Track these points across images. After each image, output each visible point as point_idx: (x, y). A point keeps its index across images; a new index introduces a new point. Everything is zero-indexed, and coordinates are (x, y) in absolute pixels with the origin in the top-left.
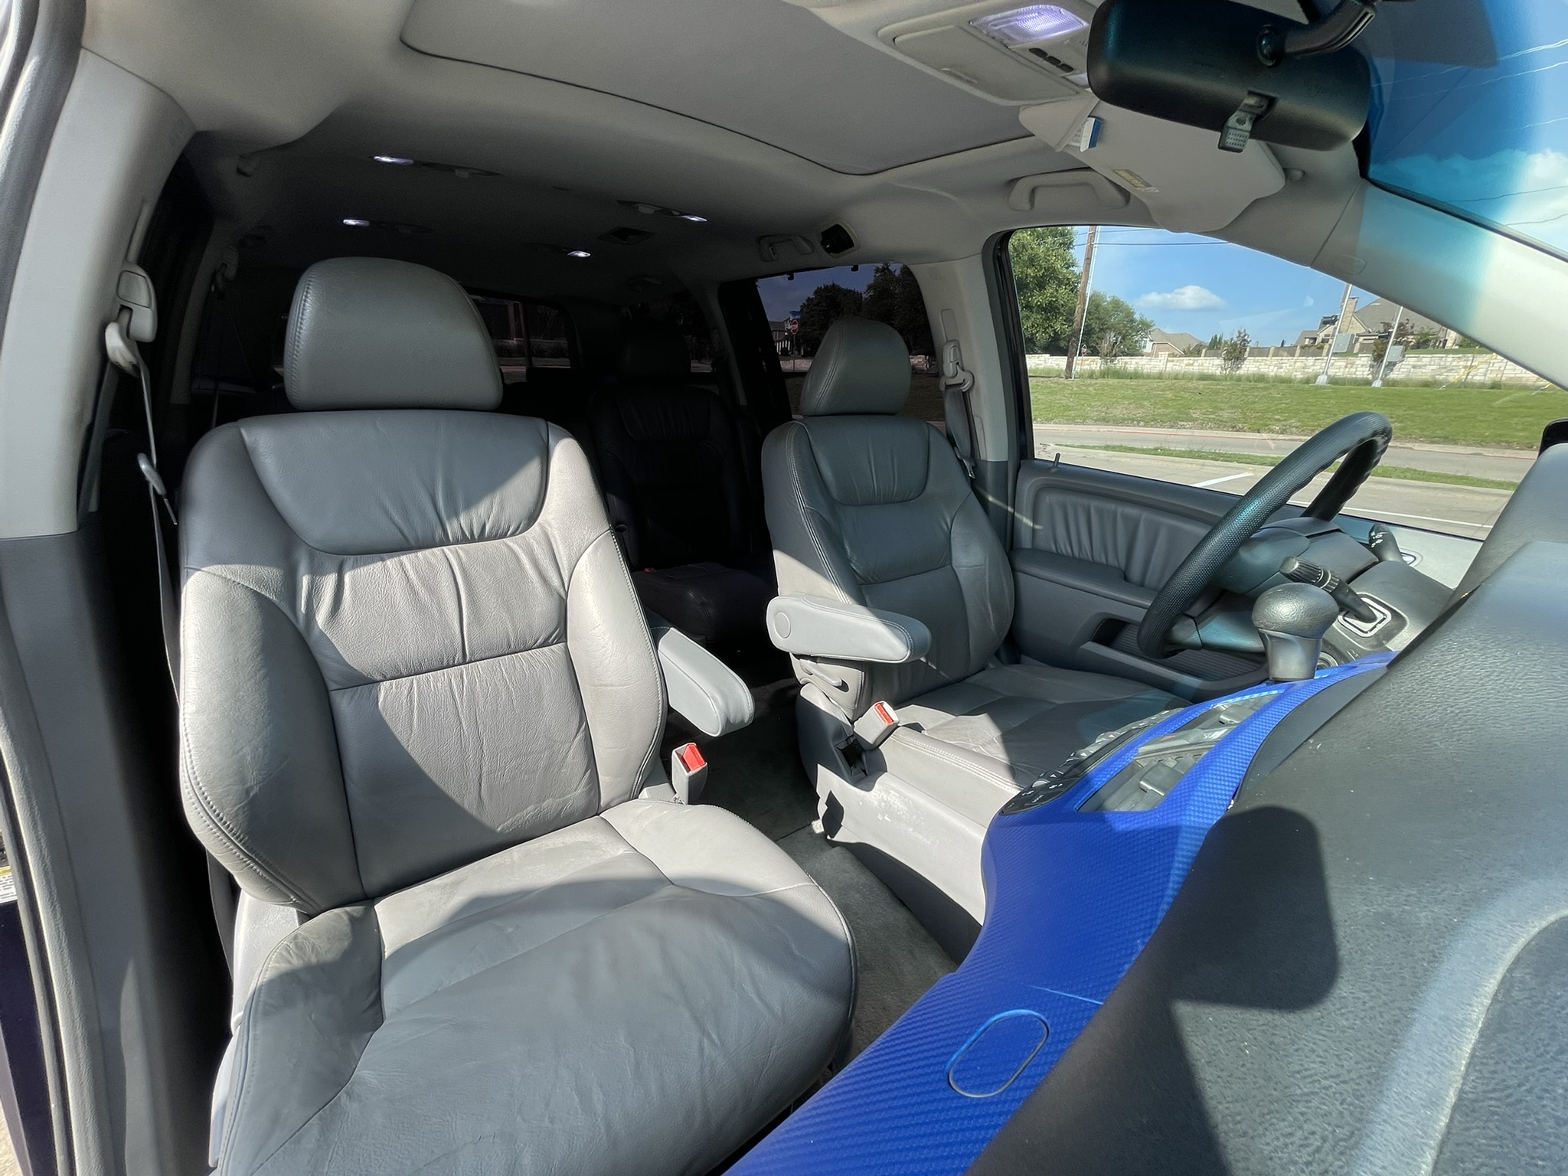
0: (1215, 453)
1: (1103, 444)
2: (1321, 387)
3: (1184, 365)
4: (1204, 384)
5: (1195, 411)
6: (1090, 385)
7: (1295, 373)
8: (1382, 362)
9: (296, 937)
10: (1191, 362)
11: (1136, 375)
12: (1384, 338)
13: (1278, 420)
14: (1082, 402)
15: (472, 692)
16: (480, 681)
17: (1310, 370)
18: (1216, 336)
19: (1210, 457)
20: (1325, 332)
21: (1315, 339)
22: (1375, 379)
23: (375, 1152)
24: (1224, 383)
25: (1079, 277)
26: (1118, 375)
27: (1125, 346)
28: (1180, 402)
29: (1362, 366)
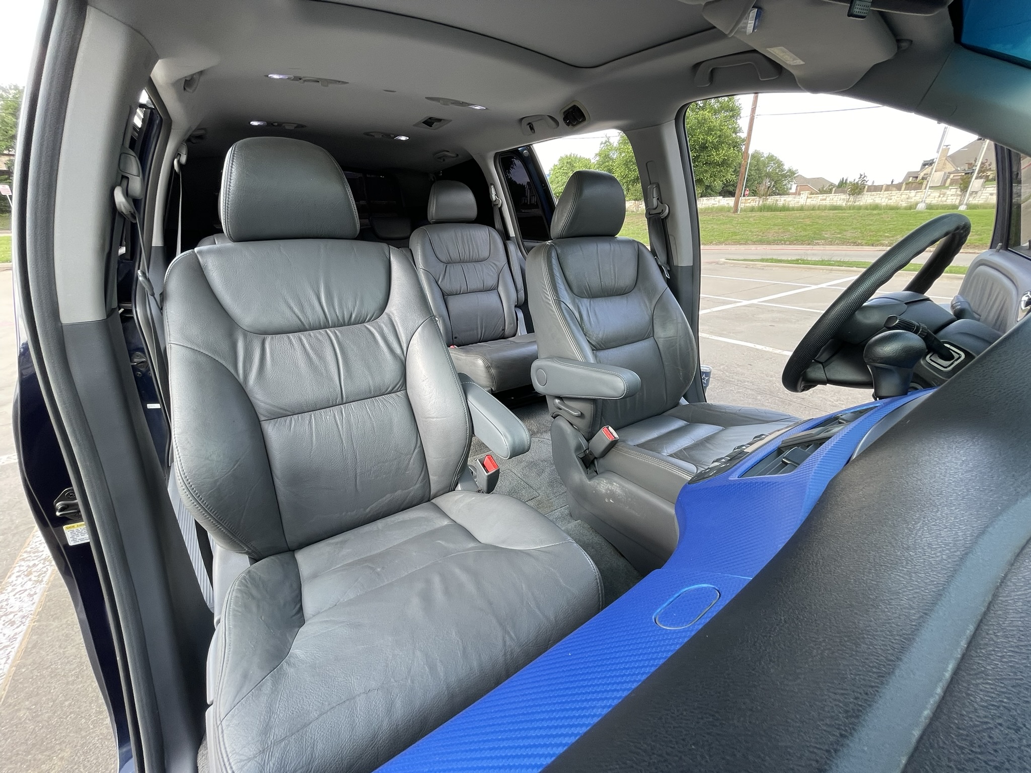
0: (840, 261)
1: (759, 257)
2: (921, 212)
3: (819, 200)
4: (833, 213)
5: (826, 233)
6: (751, 217)
7: (901, 203)
8: (966, 191)
9: (249, 572)
10: (824, 197)
11: (785, 209)
12: (969, 174)
13: (888, 237)
14: (745, 229)
15: (349, 421)
16: (353, 416)
17: (913, 200)
18: (843, 179)
19: (837, 264)
20: (925, 172)
21: (917, 177)
22: (960, 204)
23: (306, 697)
24: (848, 211)
25: (743, 140)
26: (771, 209)
27: (776, 188)
28: (816, 226)
29: (952, 195)
